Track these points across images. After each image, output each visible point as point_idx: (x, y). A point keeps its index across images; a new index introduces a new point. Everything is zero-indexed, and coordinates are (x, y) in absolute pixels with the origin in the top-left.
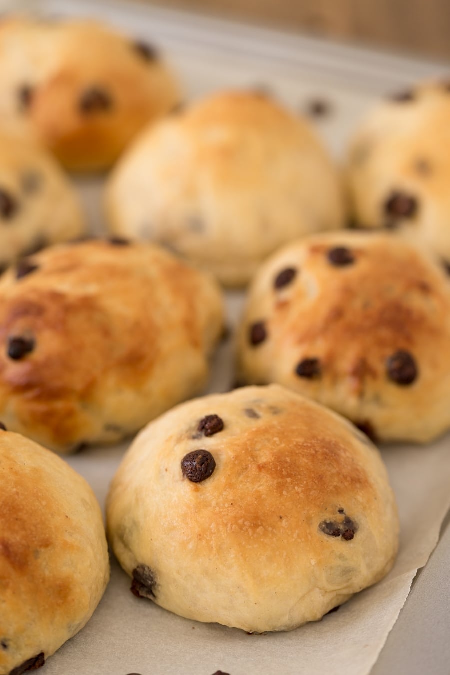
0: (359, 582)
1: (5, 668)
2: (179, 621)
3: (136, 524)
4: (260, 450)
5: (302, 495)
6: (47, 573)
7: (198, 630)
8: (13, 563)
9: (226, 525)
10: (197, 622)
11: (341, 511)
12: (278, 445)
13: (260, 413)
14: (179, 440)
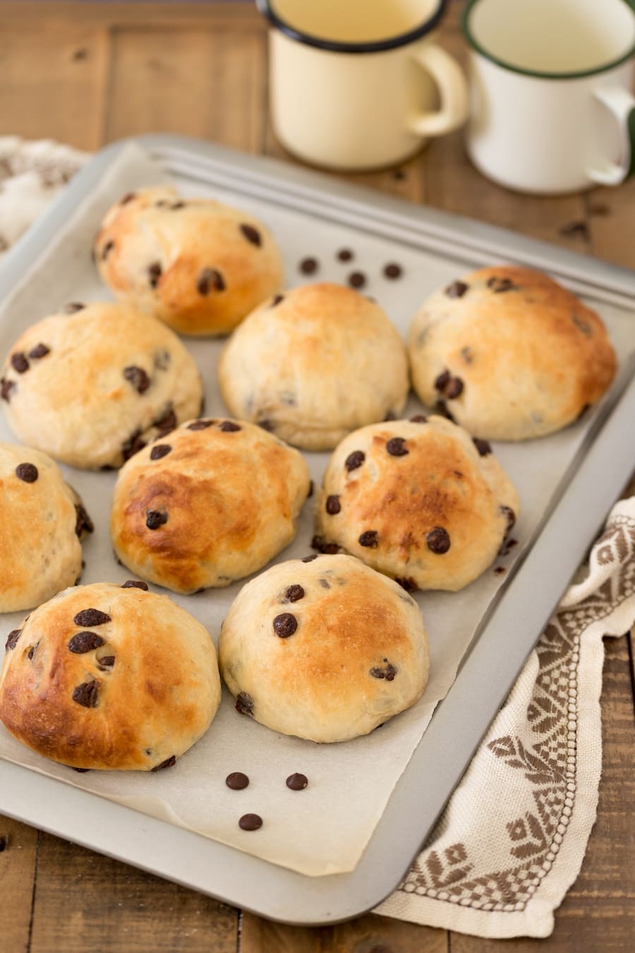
0: (397, 708)
1: (149, 767)
2: (269, 732)
3: (240, 663)
4: (329, 615)
5: (358, 650)
6: (178, 703)
7: (283, 739)
8: (155, 698)
9: (304, 670)
10: (282, 734)
11: (385, 660)
12: (342, 611)
13: (330, 583)
14: (272, 604)
